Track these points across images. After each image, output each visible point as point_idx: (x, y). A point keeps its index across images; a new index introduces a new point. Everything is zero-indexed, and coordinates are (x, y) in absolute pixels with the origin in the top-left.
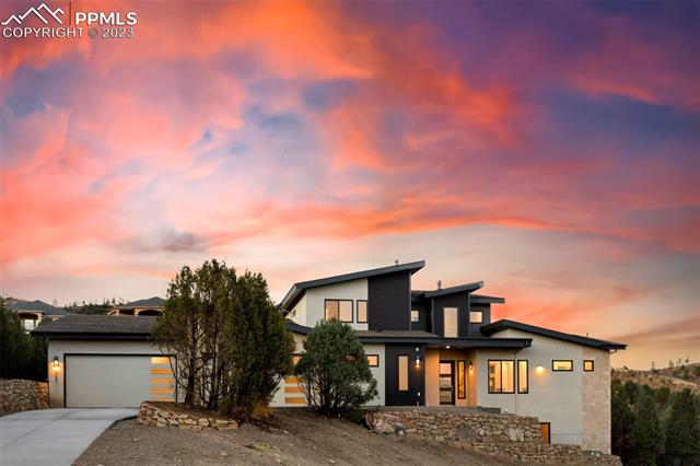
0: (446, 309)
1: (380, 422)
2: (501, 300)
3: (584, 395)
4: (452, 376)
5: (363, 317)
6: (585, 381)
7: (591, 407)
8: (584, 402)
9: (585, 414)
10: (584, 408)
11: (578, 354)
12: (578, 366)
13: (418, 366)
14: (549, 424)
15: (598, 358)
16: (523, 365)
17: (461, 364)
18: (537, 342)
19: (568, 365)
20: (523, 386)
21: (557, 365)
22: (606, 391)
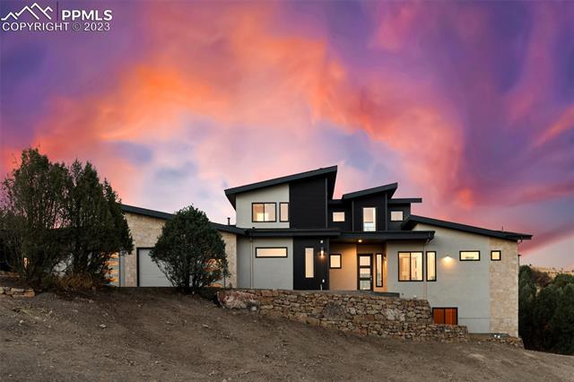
0: (365, 209)
1: (231, 299)
2: (419, 200)
3: (492, 283)
4: (371, 267)
5: (285, 216)
6: (492, 270)
7: (498, 294)
8: (491, 288)
9: (492, 299)
10: (492, 294)
11: (486, 244)
12: (486, 256)
13: (322, 256)
14: (456, 309)
15: (505, 249)
16: (431, 256)
17: (379, 257)
18: (439, 234)
19: (475, 256)
20: (431, 274)
21: (464, 256)
22: (513, 278)
